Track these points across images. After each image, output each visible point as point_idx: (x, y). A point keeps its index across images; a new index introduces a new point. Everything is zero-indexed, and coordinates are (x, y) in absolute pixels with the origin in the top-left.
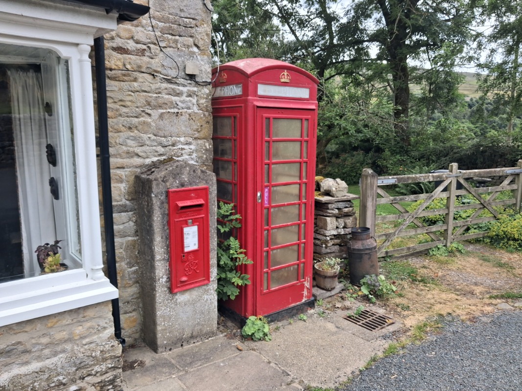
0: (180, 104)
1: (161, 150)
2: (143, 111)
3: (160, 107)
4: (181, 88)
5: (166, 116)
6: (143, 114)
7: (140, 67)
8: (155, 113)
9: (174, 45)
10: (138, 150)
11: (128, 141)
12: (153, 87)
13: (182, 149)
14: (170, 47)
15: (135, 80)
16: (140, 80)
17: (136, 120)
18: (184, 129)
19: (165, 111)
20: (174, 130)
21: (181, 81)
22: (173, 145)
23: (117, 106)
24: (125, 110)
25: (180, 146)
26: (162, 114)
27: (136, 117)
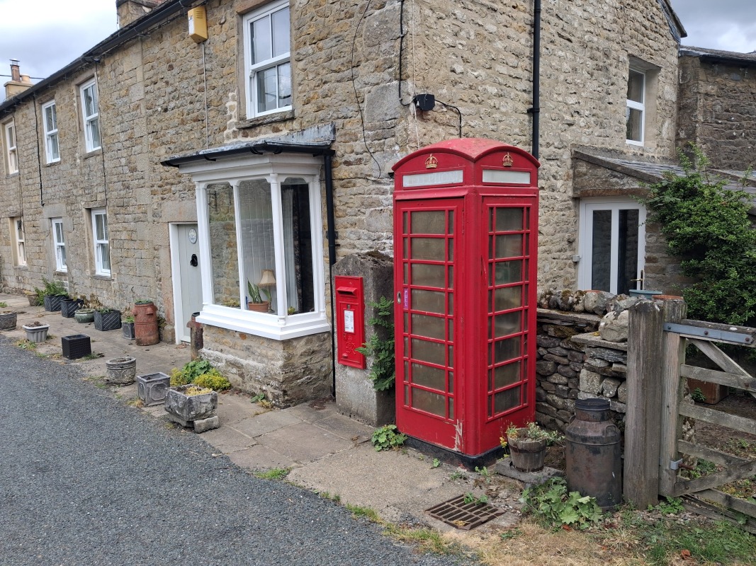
0: (384, 201)
1: (370, 243)
2: (359, 211)
3: (370, 206)
4: (385, 187)
5: (374, 214)
6: (359, 213)
7: (356, 174)
8: (368, 211)
9: (379, 149)
10: (357, 243)
11: (351, 235)
12: (367, 188)
13: (385, 243)
14: (378, 151)
15: (354, 185)
16: (358, 185)
17: (355, 217)
18: (385, 224)
19: (373, 209)
20: (379, 225)
21: (386, 180)
22: (378, 239)
23: (345, 208)
24: (349, 210)
25: (384, 241)
26: (372, 211)
27: (355, 215)
